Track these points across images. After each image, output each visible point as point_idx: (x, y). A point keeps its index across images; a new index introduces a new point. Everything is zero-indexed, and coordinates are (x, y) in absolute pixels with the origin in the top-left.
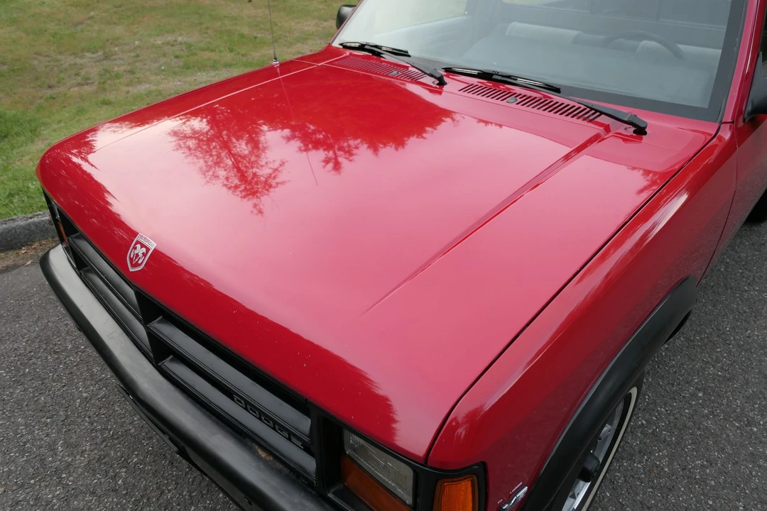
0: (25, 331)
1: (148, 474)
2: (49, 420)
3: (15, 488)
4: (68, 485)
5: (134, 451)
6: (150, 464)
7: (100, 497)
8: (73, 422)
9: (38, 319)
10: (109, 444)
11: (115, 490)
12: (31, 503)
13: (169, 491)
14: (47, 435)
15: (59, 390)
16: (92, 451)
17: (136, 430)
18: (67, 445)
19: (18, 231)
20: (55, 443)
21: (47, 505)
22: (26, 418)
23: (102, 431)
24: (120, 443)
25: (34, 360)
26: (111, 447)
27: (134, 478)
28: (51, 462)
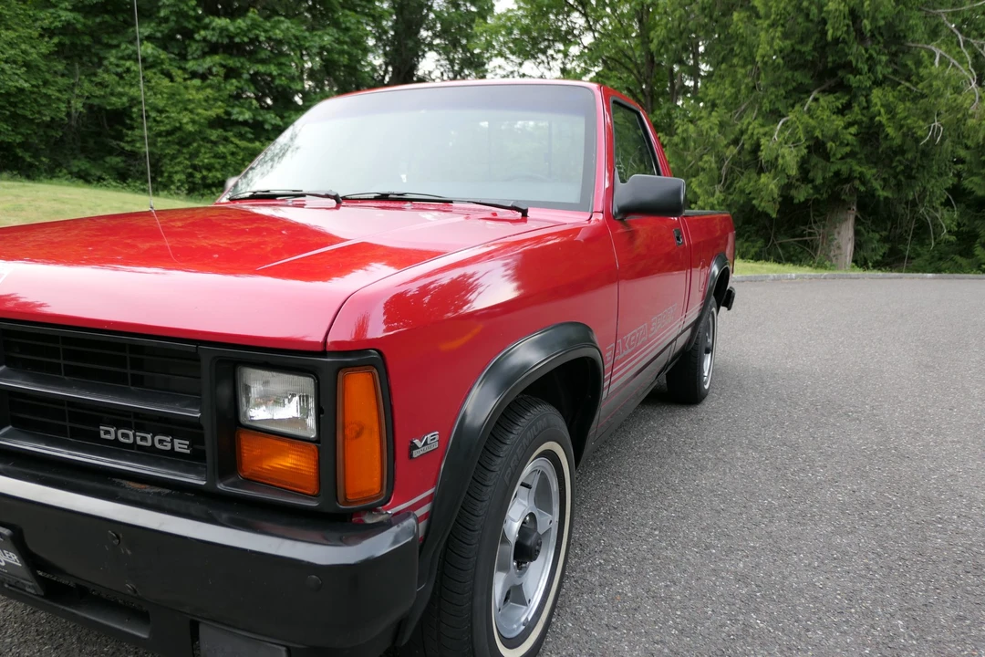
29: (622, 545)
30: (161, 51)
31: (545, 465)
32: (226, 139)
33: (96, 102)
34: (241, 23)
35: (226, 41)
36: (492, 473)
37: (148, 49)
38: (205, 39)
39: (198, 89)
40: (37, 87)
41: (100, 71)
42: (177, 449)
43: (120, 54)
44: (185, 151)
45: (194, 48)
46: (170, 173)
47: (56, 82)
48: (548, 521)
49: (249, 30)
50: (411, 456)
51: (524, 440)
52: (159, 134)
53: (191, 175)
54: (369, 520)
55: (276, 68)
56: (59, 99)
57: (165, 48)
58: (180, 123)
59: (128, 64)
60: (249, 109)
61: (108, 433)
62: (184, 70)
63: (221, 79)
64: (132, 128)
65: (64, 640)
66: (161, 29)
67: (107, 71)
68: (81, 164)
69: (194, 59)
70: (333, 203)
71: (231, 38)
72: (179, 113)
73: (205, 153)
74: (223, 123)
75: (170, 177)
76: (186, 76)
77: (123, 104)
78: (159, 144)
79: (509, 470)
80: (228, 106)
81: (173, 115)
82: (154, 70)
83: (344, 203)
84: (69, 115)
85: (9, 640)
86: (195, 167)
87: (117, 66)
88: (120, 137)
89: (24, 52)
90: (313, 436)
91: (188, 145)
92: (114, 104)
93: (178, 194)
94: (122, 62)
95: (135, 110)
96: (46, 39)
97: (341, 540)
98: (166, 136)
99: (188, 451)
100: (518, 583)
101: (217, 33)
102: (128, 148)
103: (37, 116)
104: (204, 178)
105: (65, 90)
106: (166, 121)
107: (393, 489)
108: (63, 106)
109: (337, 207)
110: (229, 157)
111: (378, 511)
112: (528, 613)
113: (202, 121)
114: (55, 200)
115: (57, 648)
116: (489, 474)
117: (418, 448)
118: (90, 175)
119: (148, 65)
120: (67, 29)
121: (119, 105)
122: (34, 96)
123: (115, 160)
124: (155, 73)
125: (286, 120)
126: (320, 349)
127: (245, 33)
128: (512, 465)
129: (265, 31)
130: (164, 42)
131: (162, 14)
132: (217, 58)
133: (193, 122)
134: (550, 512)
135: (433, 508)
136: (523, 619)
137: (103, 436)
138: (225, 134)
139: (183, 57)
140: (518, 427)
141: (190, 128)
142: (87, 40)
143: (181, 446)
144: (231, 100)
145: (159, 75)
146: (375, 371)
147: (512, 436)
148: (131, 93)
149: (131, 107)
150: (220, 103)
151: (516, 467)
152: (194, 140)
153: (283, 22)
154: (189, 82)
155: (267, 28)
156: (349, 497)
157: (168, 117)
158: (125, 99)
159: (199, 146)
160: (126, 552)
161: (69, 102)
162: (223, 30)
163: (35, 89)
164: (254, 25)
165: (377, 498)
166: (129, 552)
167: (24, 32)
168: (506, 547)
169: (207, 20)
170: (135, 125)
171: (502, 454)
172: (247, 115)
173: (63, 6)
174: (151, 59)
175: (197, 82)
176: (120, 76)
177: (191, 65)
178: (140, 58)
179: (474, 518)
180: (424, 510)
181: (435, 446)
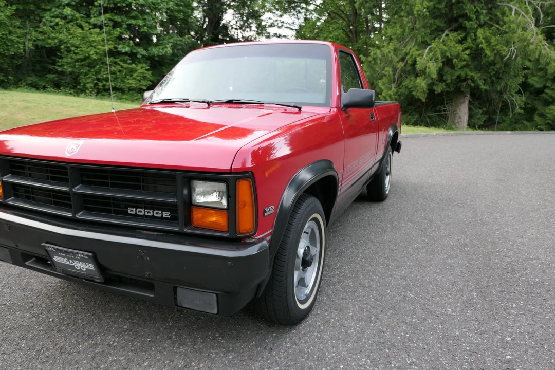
1: (43, 339)
5: (29, 332)
6: (43, 335)
11: (20, 350)
13: (61, 343)
17: (27, 323)
24: (17, 331)
27: (33, 342)
29: (347, 265)
30: (75, 13)
31: (313, 224)
32: (116, 63)
33: (40, 43)
35: (112, 6)
37: (68, 11)
38: (100, 5)
39: (98, 34)
40: (6, 35)
41: (41, 24)
42: (164, 216)
43: (52, 15)
44: (92, 70)
45: (94, 10)
46: (84, 83)
47: (16, 32)
48: (315, 251)
50: (264, 215)
51: (305, 212)
52: (77, 61)
53: (96, 84)
54: (248, 241)
55: (142, 21)
56: (19, 42)
57: (78, 11)
58: (89, 54)
59: (57, 20)
60: (128, 46)
61: (132, 211)
62: (89, 23)
63: (111, 28)
64: (61, 58)
65: (95, 311)
67: (45, 25)
68: (32, 79)
69: (94, 17)
70: (206, 105)
71: (115, 4)
72: (87, 48)
73: (104, 71)
74: (114, 53)
75: (84, 85)
76: (91, 27)
77: (55, 44)
78: (77, 66)
79: (300, 225)
80: (115, 44)
81: (84, 49)
82: (72, 23)
83: (211, 106)
84: (24, 50)
85: (69, 312)
86: (98, 79)
87: (51, 22)
88: (54, 63)
90: (225, 207)
91: (94, 67)
92: (50, 44)
93: (91, 95)
94: (53, 19)
95: (62, 47)
96: (9, 7)
98: (81, 62)
99: (169, 217)
100: (303, 277)
101: (107, 1)
102: (60, 69)
103: (6, 52)
104: (104, 86)
105: (22, 37)
106: (81, 53)
107: (257, 229)
108: (21, 46)
109: (208, 108)
110: (118, 73)
111: (252, 238)
112: (308, 291)
113: (101, 52)
114: (24, 101)
115: (93, 315)
116: (292, 226)
117: (267, 212)
118: (38, 85)
119: (67, 20)
121: (53, 45)
122: (4, 40)
123: (51, 76)
124: (73, 25)
125: (149, 52)
127: (123, 1)
128: (301, 222)
130: (77, 7)
132: (108, 16)
133: (96, 53)
134: (315, 246)
135: (272, 237)
136: (306, 292)
137: (129, 212)
138: (115, 60)
139: (88, 16)
140: (303, 207)
141: (94, 57)
142: (32, 7)
143: (166, 215)
144: (118, 40)
145: (75, 26)
146: (250, 180)
147: (300, 210)
148: (60, 37)
149: (60, 45)
150: (111, 42)
151: (303, 223)
152: (97, 64)
154: (92, 30)
156: (241, 232)
157: (81, 51)
158: (56, 41)
159: (100, 68)
160: (147, 259)
161: (24, 44)
163: (5, 37)
165: (252, 232)
168: (299, 260)
170: (63, 56)
171: (297, 218)
172: (127, 49)
174: (70, 17)
175: (97, 30)
176: (53, 27)
177: (93, 20)
178: (63, 16)
179: (286, 245)
180: (268, 238)
181: (273, 211)
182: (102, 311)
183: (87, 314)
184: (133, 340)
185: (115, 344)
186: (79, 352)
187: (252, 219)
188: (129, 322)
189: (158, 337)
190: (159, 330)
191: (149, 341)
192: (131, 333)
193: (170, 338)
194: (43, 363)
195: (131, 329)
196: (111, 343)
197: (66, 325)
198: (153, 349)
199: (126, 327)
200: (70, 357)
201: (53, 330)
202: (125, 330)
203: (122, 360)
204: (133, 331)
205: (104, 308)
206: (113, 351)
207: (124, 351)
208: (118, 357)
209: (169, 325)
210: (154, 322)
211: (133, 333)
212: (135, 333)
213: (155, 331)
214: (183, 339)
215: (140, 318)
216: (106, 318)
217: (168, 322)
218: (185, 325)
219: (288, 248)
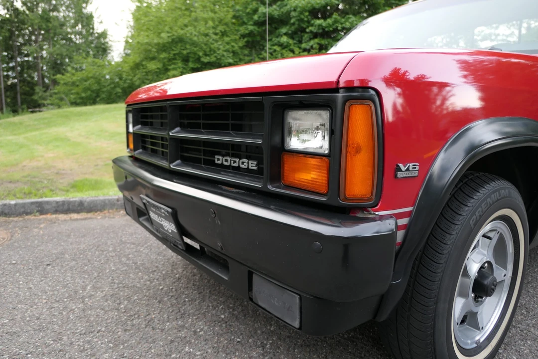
0: (86, 241)
1: (142, 305)
2: (86, 276)
3: (53, 301)
4: (87, 304)
5: (136, 294)
6: (144, 300)
7: (106, 311)
8: (102, 279)
9: (96, 238)
10: (121, 289)
11: (117, 309)
12: (61, 309)
13: (154, 314)
14: (83, 282)
15: (98, 265)
16: (108, 291)
17: (141, 285)
18: (94, 287)
19: (98, 202)
20: (87, 285)
21: (70, 311)
22: (73, 274)
23: (118, 284)
24: (128, 290)
25: (87, 252)
26: (121, 291)
27: (133, 305)
28: (81, 293)
30: (290, 40)
31: (503, 227)
34: (329, 21)
35: (321, 31)
36: (459, 216)
37: (284, 39)
38: (311, 32)
43: (272, 44)
45: (306, 36)
47: (244, 59)
48: (503, 274)
49: (333, 24)
50: (396, 176)
51: (489, 200)
54: (360, 215)
57: (293, 38)
59: (275, 47)
61: (219, 160)
62: (300, 48)
65: (204, 290)
66: (291, 29)
69: (305, 42)
71: (323, 29)
79: (474, 217)
82: (286, 49)
85: (181, 285)
89: (233, 46)
90: (326, 152)
96: (242, 40)
97: (340, 223)
99: (256, 168)
100: (475, 311)
101: (317, 28)
107: (380, 198)
111: (368, 211)
112: (481, 337)
115: (200, 293)
117: (402, 171)
119: (283, 47)
120: (251, 34)
124: (286, 51)
126: (334, 86)
127: (330, 26)
128: (477, 213)
129: (342, 24)
130: (291, 36)
131: (292, 21)
132: (316, 40)
134: (505, 268)
135: (410, 222)
136: (477, 338)
137: (216, 162)
139: (300, 42)
140: (484, 189)
142: (258, 38)
143: (253, 165)
146: (372, 105)
147: (478, 194)
151: (480, 216)
153: (351, 18)
155: (342, 22)
156: (348, 197)
160: (218, 223)
162: (320, 25)
164: (336, 21)
165: (368, 200)
166: (219, 223)
167: (233, 37)
168: (467, 280)
169: (312, 22)
171: (469, 205)
173: (249, 23)
174: (285, 44)
177: (304, 46)
178: (281, 44)
179: (443, 245)
180: (403, 221)
181: (416, 174)
182: (210, 291)
183: (195, 290)
184: (221, 335)
185: (201, 333)
186: (162, 330)
187: (370, 177)
188: (230, 312)
189: (250, 340)
190: (256, 332)
191: (238, 342)
192: (224, 325)
193: (263, 346)
194: (126, 330)
195: (227, 320)
196: (198, 330)
197: (170, 297)
198: (237, 354)
199: (223, 316)
200: (151, 333)
201: (156, 299)
202: (220, 319)
203: (197, 355)
204: (228, 323)
205: (213, 289)
206: (195, 341)
207: (206, 344)
208: (195, 350)
209: (270, 329)
210: (255, 320)
211: (226, 327)
212: (228, 326)
213: (250, 332)
214: (278, 352)
215: (242, 311)
216: (210, 301)
217: (271, 325)
218: (288, 334)
219: (445, 252)
